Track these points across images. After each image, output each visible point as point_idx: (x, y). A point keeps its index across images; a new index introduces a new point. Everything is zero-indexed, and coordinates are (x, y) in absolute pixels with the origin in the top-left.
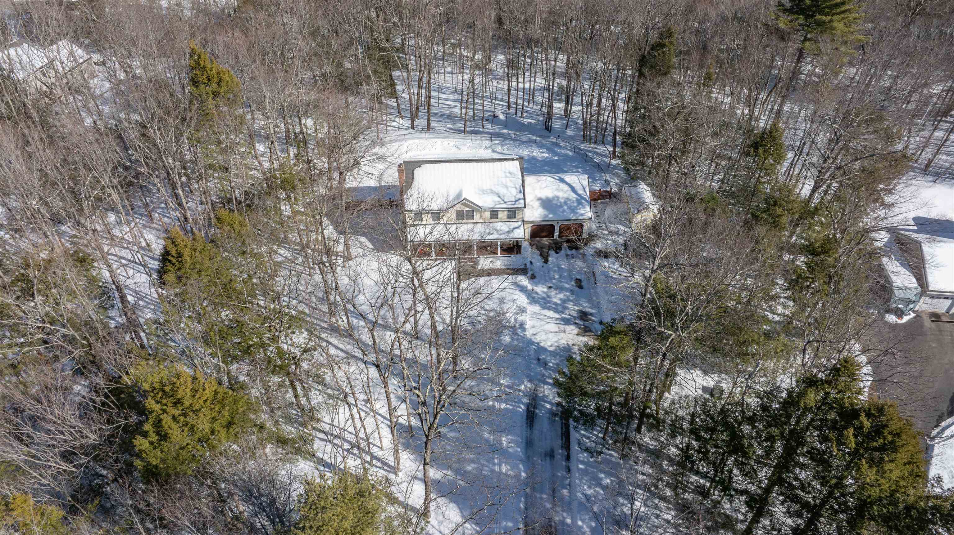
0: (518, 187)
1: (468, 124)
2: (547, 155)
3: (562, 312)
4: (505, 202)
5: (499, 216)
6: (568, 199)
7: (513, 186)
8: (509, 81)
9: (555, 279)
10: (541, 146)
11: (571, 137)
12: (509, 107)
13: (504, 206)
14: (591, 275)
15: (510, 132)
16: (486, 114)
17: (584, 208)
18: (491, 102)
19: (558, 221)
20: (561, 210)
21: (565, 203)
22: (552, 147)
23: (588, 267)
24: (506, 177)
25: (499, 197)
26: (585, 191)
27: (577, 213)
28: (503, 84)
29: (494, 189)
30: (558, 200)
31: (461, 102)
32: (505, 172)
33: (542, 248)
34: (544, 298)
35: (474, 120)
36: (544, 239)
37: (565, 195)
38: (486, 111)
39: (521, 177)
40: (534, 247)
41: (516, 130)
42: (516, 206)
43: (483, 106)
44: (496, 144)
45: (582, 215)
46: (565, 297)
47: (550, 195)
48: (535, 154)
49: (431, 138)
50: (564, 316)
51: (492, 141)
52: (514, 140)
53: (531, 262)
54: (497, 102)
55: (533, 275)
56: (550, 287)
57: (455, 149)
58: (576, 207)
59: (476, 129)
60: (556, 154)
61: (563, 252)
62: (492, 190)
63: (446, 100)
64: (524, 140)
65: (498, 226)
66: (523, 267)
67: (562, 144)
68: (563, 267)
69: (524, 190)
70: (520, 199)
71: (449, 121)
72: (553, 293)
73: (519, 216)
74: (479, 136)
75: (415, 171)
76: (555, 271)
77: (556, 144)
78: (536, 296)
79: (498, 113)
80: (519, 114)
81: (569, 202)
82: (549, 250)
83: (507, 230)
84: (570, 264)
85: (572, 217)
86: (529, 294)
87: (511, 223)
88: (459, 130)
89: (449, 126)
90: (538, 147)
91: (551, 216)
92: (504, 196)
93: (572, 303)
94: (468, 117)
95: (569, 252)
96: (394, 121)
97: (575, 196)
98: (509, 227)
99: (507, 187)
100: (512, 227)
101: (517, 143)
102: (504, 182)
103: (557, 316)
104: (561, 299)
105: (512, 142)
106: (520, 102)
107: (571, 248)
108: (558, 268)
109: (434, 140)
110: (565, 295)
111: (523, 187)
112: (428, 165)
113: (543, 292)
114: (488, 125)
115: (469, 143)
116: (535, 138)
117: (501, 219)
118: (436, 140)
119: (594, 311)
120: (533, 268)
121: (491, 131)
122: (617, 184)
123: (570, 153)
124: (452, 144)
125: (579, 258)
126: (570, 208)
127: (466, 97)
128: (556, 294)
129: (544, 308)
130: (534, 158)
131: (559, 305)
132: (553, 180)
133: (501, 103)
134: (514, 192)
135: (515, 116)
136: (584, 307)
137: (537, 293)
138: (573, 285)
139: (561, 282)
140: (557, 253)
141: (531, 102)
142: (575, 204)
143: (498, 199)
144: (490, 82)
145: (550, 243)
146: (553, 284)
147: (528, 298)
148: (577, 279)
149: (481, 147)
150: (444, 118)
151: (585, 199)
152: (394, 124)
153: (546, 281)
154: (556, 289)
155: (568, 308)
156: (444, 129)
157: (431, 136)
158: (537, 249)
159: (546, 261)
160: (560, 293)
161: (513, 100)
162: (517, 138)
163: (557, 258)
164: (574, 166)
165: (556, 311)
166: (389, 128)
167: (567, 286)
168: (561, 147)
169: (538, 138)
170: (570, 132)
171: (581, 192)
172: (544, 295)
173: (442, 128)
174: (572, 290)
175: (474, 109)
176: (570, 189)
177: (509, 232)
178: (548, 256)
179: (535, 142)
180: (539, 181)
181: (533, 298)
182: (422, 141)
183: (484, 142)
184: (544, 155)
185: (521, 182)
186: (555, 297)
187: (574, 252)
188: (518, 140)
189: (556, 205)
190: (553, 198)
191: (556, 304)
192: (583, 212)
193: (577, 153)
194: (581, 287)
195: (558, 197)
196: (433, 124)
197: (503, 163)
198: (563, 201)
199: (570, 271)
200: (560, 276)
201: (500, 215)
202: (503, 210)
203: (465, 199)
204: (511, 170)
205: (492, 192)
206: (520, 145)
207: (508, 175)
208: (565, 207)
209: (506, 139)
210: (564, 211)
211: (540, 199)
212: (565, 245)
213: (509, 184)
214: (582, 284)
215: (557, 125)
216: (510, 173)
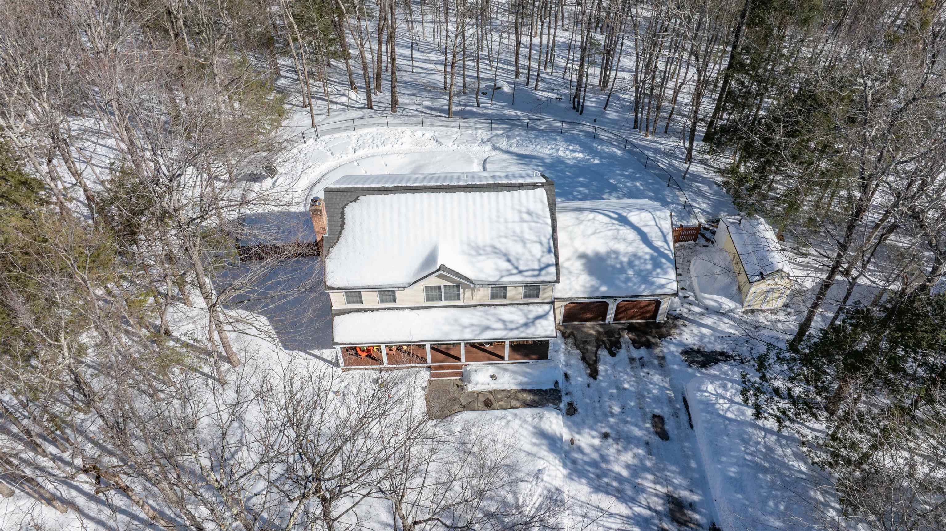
0: (545, 241)
1: (455, 99)
2: (581, 155)
3: (633, 500)
4: (521, 272)
5: (508, 294)
6: (635, 255)
7: (534, 238)
8: (517, 33)
9: (612, 415)
10: (571, 140)
11: (614, 122)
12: (517, 74)
13: (518, 278)
14: (679, 405)
15: (519, 113)
16: (483, 85)
17: (666, 273)
18: (490, 65)
19: (614, 298)
20: (623, 277)
21: (631, 264)
22: (588, 140)
23: (673, 388)
24: (522, 220)
25: (509, 261)
26: (666, 241)
27: (652, 283)
28: (509, 39)
29: (498, 246)
30: (617, 258)
31: (445, 65)
32: (520, 212)
33: (585, 342)
34: (594, 464)
35: (465, 93)
36: (588, 324)
37: (631, 250)
38: (484, 79)
39: (549, 221)
40: (570, 340)
41: (530, 111)
42: (540, 279)
43: (478, 71)
44: (498, 135)
45: (662, 286)
46: (636, 462)
47: (602, 249)
48: (561, 153)
49: (395, 125)
50: (637, 509)
51: (492, 129)
52: (527, 128)
53: (566, 376)
54: (500, 65)
55: (570, 404)
56: (606, 436)
57: (433, 144)
58: (650, 272)
59: (468, 108)
60: (595, 153)
61: (623, 353)
62: (495, 248)
63: (424, 61)
64: (543, 127)
65: (507, 313)
66: (550, 386)
67: (604, 135)
68: (626, 386)
69: (556, 247)
70: (548, 266)
71: (425, 94)
72: (611, 450)
73: (546, 295)
74: (471, 122)
75: (347, 210)
76: (612, 396)
77: (594, 137)
78: (578, 456)
79: (501, 83)
80: (533, 84)
81: (637, 263)
82: (598, 347)
83: (522, 320)
84: (639, 380)
85: (644, 291)
86: (567, 453)
87: (531, 307)
88: (442, 111)
89: (427, 103)
90: (566, 141)
91: (604, 289)
92: (518, 259)
93: (650, 477)
94: (455, 89)
95: (636, 354)
96: (343, 95)
97: (648, 250)
98: (526, 315)
99: (523, 242)
100: (531, 316)
101: (532, 134)
102: (518, 230)
103: (622, 509)
104: (628, 466)
105: (523, 133)
106: (534, 65)
107: (637, 344)
108: (618, 388)
109: (400, 129)
110: (635, 456)
111: (555, 240)
112: (373, 198)
113: (592, 446)
114: (485, 102)
115: (455, 133)
116: (559, 124)
117: (512, 298)
118: (404, 128)
119: (696, 498)
120: (570, 389)
121: (490, 112)
122: (703, 211)
123: (619, 153)
124: (428, 135)
125: (654, 367)
126: (638, 273)
127: (451, 56)
128: (618, 451)
129: (597, 489)
130: (559, 161)
131: (626, 480)
132: (606, 219)
133: (506, 67)
134: (537, 250)
135: (526, 88)
136: (676, 487)
137: (580, 450)
138: (647, 429)
139: (626, 422)
140: (613, 354)
141: (549, 65)
142: (649, 267)
143: (507, 265)
144: (489, 36)
145: (599, 332)
146: (611, 427)
147: (565, 466)
148: (654, 416)
149: (474, 141)
150: (420, 90)
151: (666, 256)
152: (344, 99)
153: (597, 420)
154: (617, 440)
155: (643, 490)
156: (419, 108)
157: (397, 121)
158: (576, 345)
159: (594, 374)
160: (626, 449)
161: (522, 62)
162: (531, 124)
163: (614, 366)
164: (626, 177)
165: (621, 496)
166: (334, 107)
167: (637, 432)
168: (602, 142)
169: (564, 125)
170: (612, 114)
171: (659, 243)
172: (595, 456)
173: (414, 107)
174: (647, 444)
175: (464, 76)
176: (638, 238)
177: (526, 325)
178: (596, 361)
179: (560, 132)
180: (581, 222)
181: (574, 462)
182: (382, 130)
183: (480, 131)
184: (577, 155)
185: (550, 230)
186: (617, 460)
187: (643, 352)
188: (533, 129)
189: (613, 267)
190: (608, 254)
191: (619, 478)
192: (663, 281)
193: (630, 152)
194: (664, 436)
195: (617, 253)
196: (402, 100)
197: (515, 193)
198: (625, 259)
199: (640, 396)
200: (623, 408)
201: (510, 292)
202: (515, 285)
203: (443, 268)
204: (532, 207)
205: (496, 251)
206: (536, 137)
207: (526, 217)
208: (630, 272)
209: (514, 126)
210: (628, 279)
211: (583, 256)
212: (626, 336)
213: (529, 235)
214: (667, 427)
215: (591, 102)
216: (529, 213)
